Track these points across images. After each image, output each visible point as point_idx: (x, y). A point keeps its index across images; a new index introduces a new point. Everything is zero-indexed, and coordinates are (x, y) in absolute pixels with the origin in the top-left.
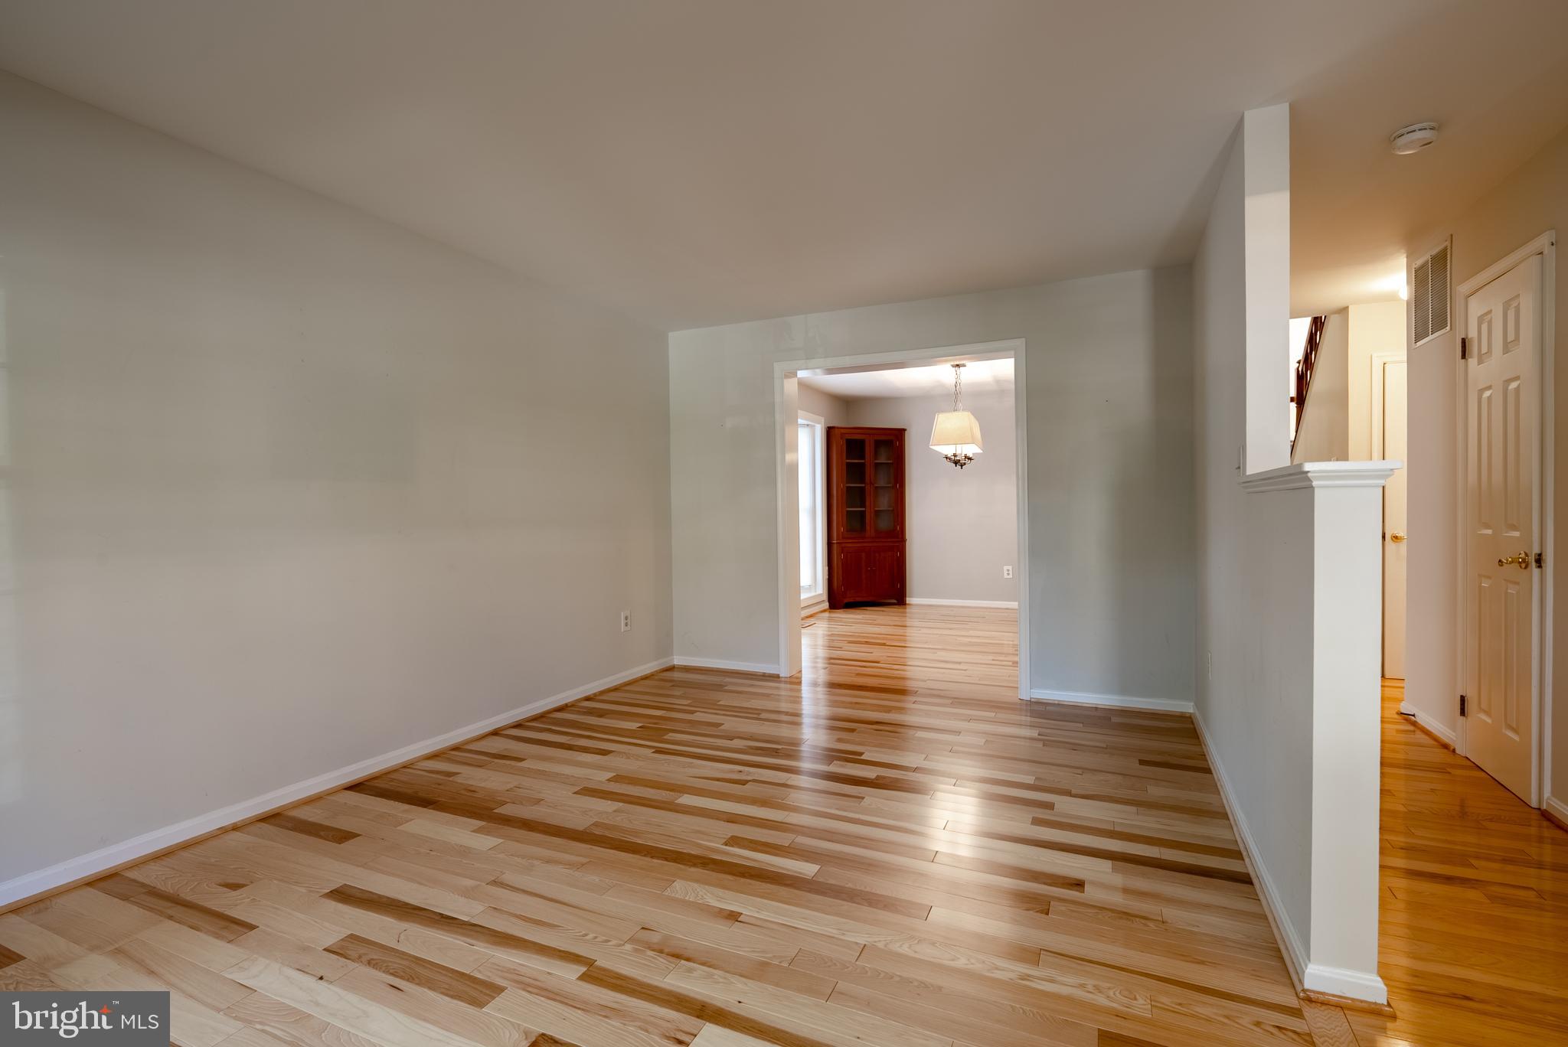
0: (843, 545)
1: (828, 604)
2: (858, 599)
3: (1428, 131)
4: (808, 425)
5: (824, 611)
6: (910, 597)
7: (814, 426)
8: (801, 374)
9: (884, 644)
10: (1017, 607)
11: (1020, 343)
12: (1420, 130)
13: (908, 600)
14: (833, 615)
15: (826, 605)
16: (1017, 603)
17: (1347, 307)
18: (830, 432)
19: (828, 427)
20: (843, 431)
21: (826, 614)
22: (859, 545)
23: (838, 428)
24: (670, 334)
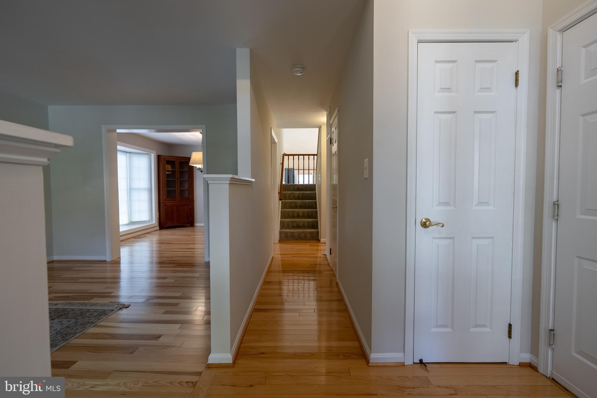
0: (165, 203)
1: (159, 227)
2: (172, 225)
3: (300, 68)
4: (147, 154)
5: (156, 230)
6: (196, 223)
7: (151, 154)
8: (118, 131)
9: (170, 243)
10: (204, 225)
11: (204, 126)
12: (298, 67)
13: (195, 224)
14: (161, 232)
15: (158, 228)
16: (204, 224)
17: (321, 126)
18: (159, 158)
19: (158, 155)
20: (165, 157)
21: (158, 232)
22: (172, 203)
23: (163, 156)
24: (49, 106)
